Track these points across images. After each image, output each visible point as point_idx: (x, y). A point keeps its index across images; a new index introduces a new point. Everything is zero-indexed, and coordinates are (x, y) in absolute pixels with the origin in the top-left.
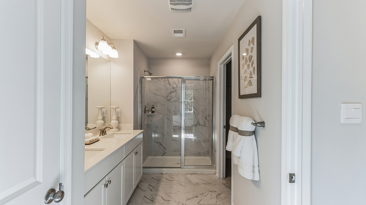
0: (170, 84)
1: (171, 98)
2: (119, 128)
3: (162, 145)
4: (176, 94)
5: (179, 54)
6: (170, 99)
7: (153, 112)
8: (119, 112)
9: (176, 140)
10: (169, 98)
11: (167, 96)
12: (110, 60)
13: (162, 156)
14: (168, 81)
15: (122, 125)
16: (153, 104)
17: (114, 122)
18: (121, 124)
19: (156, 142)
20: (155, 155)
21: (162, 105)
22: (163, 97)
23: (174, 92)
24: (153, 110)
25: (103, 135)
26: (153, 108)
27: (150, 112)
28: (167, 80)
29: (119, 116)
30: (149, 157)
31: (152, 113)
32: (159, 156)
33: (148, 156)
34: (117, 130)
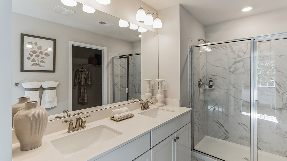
0: (234, 52)
1: (236, 69)
2: (165, 103)
3: (223, 127)
4: (243, 64)
5: (247, 9)
6: (234, 71)
7: (211, 86)
8: (166, 86)
9: (244, 124)
10: (232, 70)
11: (230, 68)
12: (157, 32)
13: (224, 139)
14: (232, 49)
15: (169, 100)
16: (212, 77)
17: (159, 96)
18: (168, 98)
19: (215, 122)
20: (214, 136)
21: (223, 78)
22: (224, 68)
23: (239, 62)
24: (211, 83)
25: (143, 110)
26: (210, 81)
27: (207, 87)
28: (229, 48)
29: (166, 90)
30: (207, 137)
31: (209, 87)
32: (219, 138)
33: (205, 135)
34: (162, 104)
